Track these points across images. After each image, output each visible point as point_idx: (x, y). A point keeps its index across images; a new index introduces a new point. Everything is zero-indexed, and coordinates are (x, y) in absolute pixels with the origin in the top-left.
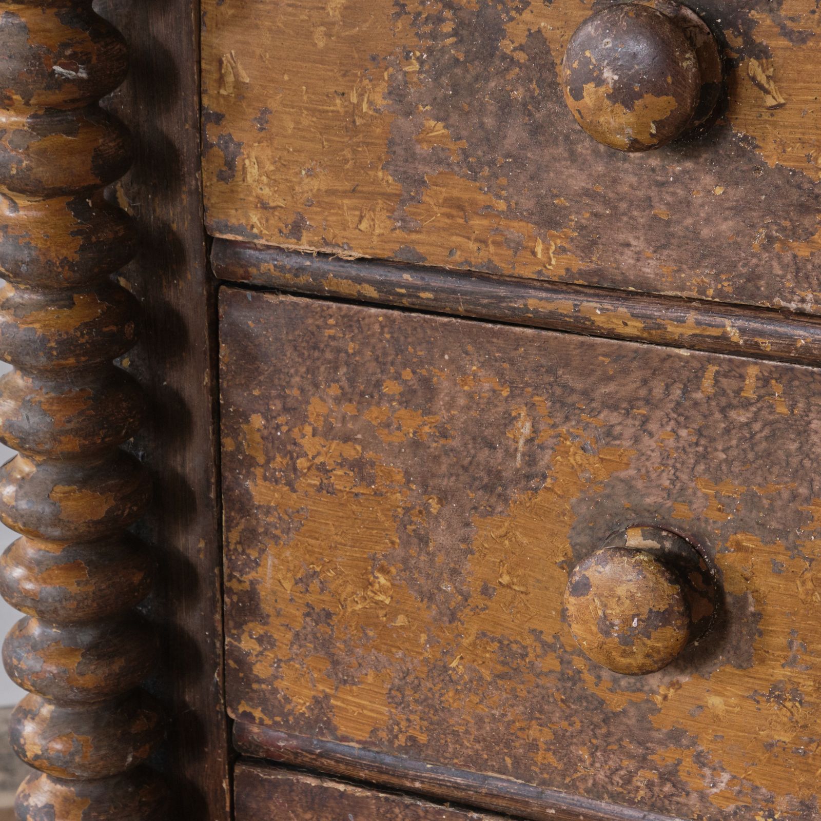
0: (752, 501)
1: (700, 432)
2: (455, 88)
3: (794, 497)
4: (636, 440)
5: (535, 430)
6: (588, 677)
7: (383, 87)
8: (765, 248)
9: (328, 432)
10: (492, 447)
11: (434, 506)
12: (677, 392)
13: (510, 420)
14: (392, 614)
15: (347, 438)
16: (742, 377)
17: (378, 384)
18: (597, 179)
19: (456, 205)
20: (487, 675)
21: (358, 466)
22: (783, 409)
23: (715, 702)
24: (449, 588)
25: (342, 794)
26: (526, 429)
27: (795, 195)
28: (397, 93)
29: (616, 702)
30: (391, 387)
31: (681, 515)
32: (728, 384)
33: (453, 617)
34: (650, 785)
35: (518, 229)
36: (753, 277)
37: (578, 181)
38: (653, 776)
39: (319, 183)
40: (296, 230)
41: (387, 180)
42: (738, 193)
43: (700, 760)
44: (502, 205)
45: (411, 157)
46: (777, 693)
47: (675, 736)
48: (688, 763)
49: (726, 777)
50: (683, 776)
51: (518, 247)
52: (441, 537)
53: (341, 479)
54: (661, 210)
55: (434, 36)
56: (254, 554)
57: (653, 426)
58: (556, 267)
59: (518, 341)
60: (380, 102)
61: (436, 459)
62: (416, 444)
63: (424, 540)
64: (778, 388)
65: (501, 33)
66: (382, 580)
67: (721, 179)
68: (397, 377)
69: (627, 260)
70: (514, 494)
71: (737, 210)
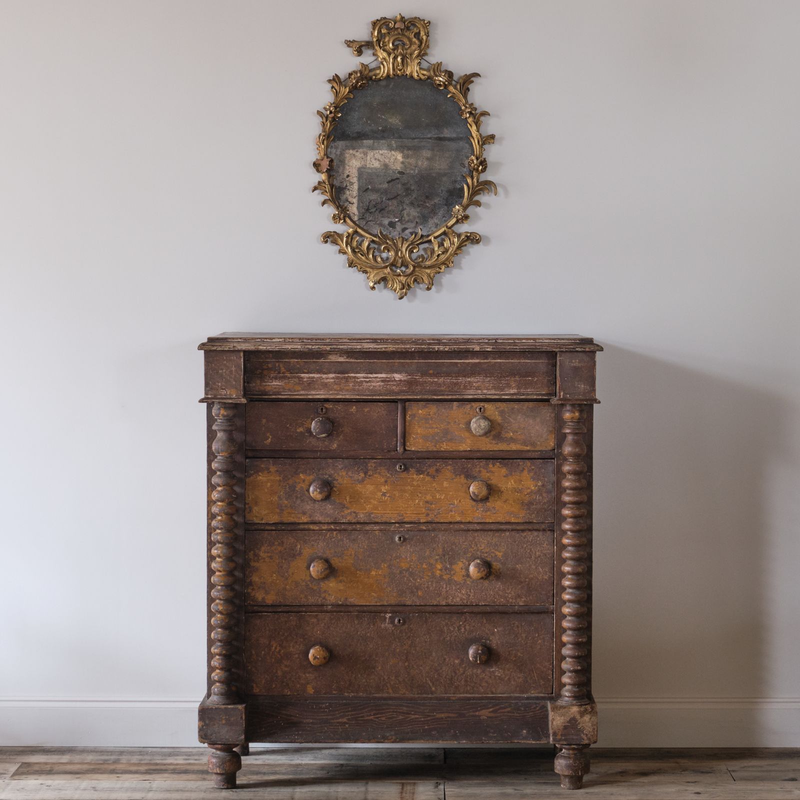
0: (336, 552)
1: (327, 543)
2: (289, 496)
3: (342, 550)
4: (317, 546)
5: (301, 547)
6: (310, 585)
7: (277, 497)
8: (338, 514)
9: (265, 552)
10: (293, 550)
11: (284, 561)
12: (323, 537)
13: (297, 546)
14: (276, 580)
15: (268, 553)
16: (333, 534)
17: (274, 543)
18: (312, 507)
19: (289, 513)
20: (293, 588)
21: (271, 557)
22: (339, 538)
23: (331, 585)
24: (286, 574)
25: (266, 615)
26: (299, 547)
27: (342, 506)
28: (279, 497)
29: (315, 588)
30: (276, 543)
31: (325, 556)
32: (332, 535)
33: (287, 579)
34: (321, 600)
35: (300, 515)
36: (336, 518)
37: (308, 507)
38: (322, 599)
39: (266, 512)
40: (262, 519)
41: (278, 510)
42: (333, 506)
43: (329, 594)
44: (296, 512)
45: (281, 507)
46: (341, 582)
47: (325, 592)
48: (327, 595)
49: (333, 597)
50: (326, 598)
51: (299, 518)
52: (285, 566)
53: (267, 560)
54: (321, 510)
55: (285, 489)
56: (251, 575)
57: (320, 543)
58: (305, 521)
59: (298, 533)
60: (276, 499)
61: (284, 554)
62: (280, 552)
63: (282, 567)
64: (339, 535)
65: (295, 487)
66: (275, 575)
67: (330, 505)
68: (278, 541)
69: (317, 518)
70: (297, 557)
71: (333, 509)
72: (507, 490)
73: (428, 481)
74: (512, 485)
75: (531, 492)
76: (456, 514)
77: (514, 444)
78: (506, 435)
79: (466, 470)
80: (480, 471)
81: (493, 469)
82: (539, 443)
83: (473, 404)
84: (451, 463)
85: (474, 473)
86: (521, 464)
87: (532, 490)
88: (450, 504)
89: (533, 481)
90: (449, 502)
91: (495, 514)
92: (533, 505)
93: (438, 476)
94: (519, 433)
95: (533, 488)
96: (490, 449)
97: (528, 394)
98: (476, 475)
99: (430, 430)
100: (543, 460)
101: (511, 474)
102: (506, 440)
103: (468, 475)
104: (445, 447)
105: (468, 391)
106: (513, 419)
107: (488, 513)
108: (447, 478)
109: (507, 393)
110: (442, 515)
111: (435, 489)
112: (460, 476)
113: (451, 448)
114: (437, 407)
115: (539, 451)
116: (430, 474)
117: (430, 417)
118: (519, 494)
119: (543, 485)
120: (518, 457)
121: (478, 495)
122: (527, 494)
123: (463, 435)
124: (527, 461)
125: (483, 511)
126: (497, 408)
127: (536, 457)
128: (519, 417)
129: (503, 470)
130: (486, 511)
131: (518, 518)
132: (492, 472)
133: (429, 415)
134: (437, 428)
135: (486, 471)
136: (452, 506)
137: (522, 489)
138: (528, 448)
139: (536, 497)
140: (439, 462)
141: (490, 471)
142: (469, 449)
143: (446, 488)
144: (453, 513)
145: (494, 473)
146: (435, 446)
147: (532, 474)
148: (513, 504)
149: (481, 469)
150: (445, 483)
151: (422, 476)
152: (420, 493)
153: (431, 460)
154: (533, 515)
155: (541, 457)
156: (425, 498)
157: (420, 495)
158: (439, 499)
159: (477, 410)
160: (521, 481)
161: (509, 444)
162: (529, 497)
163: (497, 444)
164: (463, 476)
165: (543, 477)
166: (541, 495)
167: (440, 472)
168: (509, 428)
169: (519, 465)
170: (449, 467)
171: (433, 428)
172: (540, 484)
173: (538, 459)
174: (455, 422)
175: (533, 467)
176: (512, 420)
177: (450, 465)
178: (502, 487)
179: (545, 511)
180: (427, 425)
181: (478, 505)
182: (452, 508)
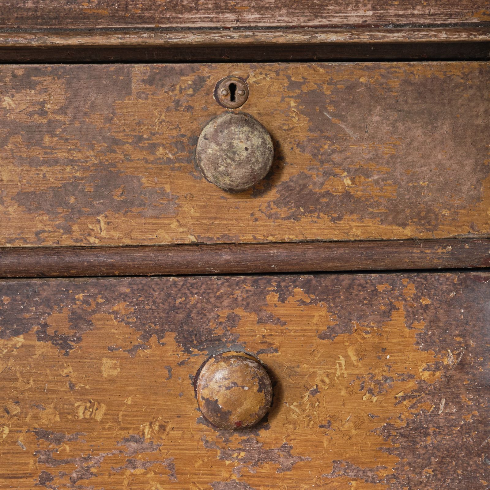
72: (332, 386)
73: (44, 356)
74: (349, 365)
75: (420, 390)
76: (151, 475)
77: (355, 217)
78: (327, 187)
79: (181, 316)
80: (233, 320)
81: (281, 311)
82: (445, 212)
83: (204, 69)
84: (128, 290)
85: (212, 325)
86: (381, 288)
87: (421, 382)
88: (127, 440)
89: (426, 349)
90: (124, 433)
91: (289, 469)
92: (427, 435)
93: (79, 339)
94: (375, 177)
95: (426, 375)
96: (270, 238)
97: (415, 27)
98: (220, 331)
99: (44, 169)
100: (463, 275)
101: (347, 329)
102: (327, 205)
103: (190, 334)
104: (104, 234)
105: (186, 16)
106: (353, 126)
107: (266, 468)
108: (114, 345)
109: (336, 21)
110: (100, 479)
111: (72, 386)
112: (160, 338)
113: (128, 235)
114: (69, 84)
115: (449, 241)
116: (50, 331)
117: (45, 121)
118: (375, 399)
119: (462, 366)
120: (371, 267)
121: (230, 413)
122: (404, 398)
123: (168, 188)
124: (404, 279)
125: (245, 461)
126: (293, 85)
127: (438, 263)
128: (376, 119)
129: (317, 314)
130: (258, 463)
131: (373, 482)
132: (279, 321)
133: (43, 113)
134: (71, 162)
135: (254, 317)
136: (133, 445)
137: (386, 379)
138: (408, 232)
139: (437, 408)
140: (82, 288)
141: (270, 317)
142: (193, 239)
143: (112, 380)
144: (139, 471)
145: (285, 324)
146: (68, 231)
147: (421, 326)
148: (354, 432)
149: (239, 311)
150: (107, 362)
151: (20, 340)
152: (17, 402)
153: (53, 282)
154: (428, 472)
155: (454, 264)
156: (35, 417)
157: (16, 410)
158: (86, 421)
159: (223, 91)
160: (384, 350)
161: (340, 218)
162: (412, 407)
163: (295, 217)
164: (170, 338)
165: (460, 335)
166: (454, 399)
167: (88, 323)
168: (336, 158)
169: (375, 293)
170: (120, 306)
171: (56, 162)
172: (450, 359)
173: (444, 270)
174: (140, 139)
175: (426, 301)
176: (349, 131)
177: (125, 297)
178: (314, 374)
179: (469, 453)
180: (37, 153)
181: (227, 441)
182: (135, 451)
